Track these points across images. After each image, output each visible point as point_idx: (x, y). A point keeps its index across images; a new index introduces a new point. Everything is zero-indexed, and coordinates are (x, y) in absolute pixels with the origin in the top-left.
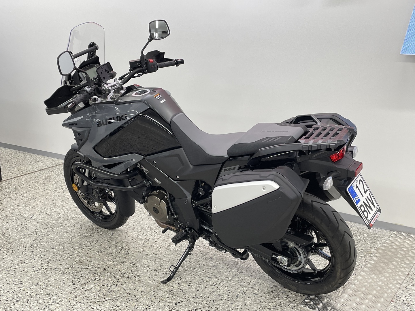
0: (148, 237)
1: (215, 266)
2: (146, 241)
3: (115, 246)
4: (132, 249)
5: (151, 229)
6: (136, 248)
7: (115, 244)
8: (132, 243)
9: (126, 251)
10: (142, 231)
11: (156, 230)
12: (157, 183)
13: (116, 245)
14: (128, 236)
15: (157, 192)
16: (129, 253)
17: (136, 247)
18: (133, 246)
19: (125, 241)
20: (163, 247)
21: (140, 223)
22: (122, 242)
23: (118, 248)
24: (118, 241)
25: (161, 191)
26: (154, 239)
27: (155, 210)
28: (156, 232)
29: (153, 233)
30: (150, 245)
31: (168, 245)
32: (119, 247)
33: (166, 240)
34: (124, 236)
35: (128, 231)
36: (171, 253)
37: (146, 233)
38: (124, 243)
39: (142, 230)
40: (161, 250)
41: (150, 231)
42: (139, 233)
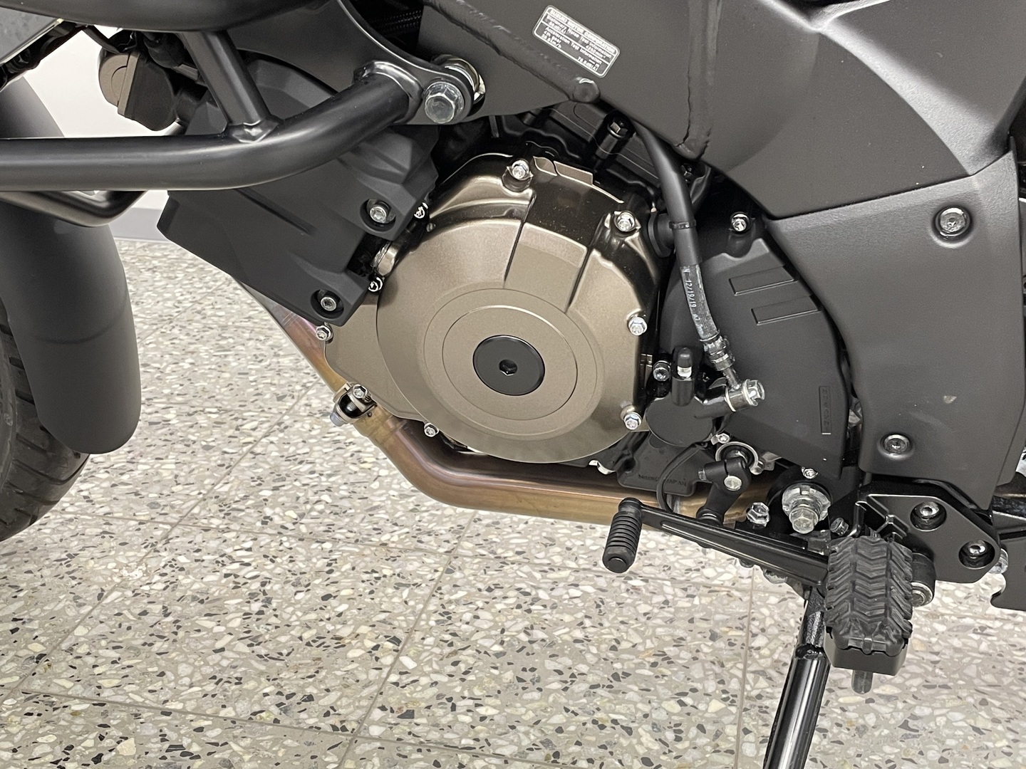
0: (249, 572)
1: (905, 725)
2: (256, 607)
3: (30, 696)
4: (190, 706)
5: (226, 508)
6: (210, 687)
7: (23, 678)
8: (159, 645)
9: (150, 730)
10: (177, 531)
11: (268, 512)
12: (565, 65)
13: (37, 685)
14: (95, 589)
15: (509, 180)
16: (186, 742)
17: (208, 670)
18: (184, 669)
19: (93, 642)
20: (409, 632)
21: (125, 478)
22: (70, 650)
23: (65, 715)
24: (37, 648)
25: (549, 169)
26: (301, 583)
27: (504, 366)
28: (277, 520)
29: (264, 540)
30: (307, 635)
31: (431, 608)
32: (77, 706)
33: (387, 572)
34: (65, 601)
35: (74, 545)
36: (509, 676)
37: (213, 544)
38: (91, 660)
39: (174, 526)
40: (416, 658)
41: (234, 526)
42: (166, 556)
